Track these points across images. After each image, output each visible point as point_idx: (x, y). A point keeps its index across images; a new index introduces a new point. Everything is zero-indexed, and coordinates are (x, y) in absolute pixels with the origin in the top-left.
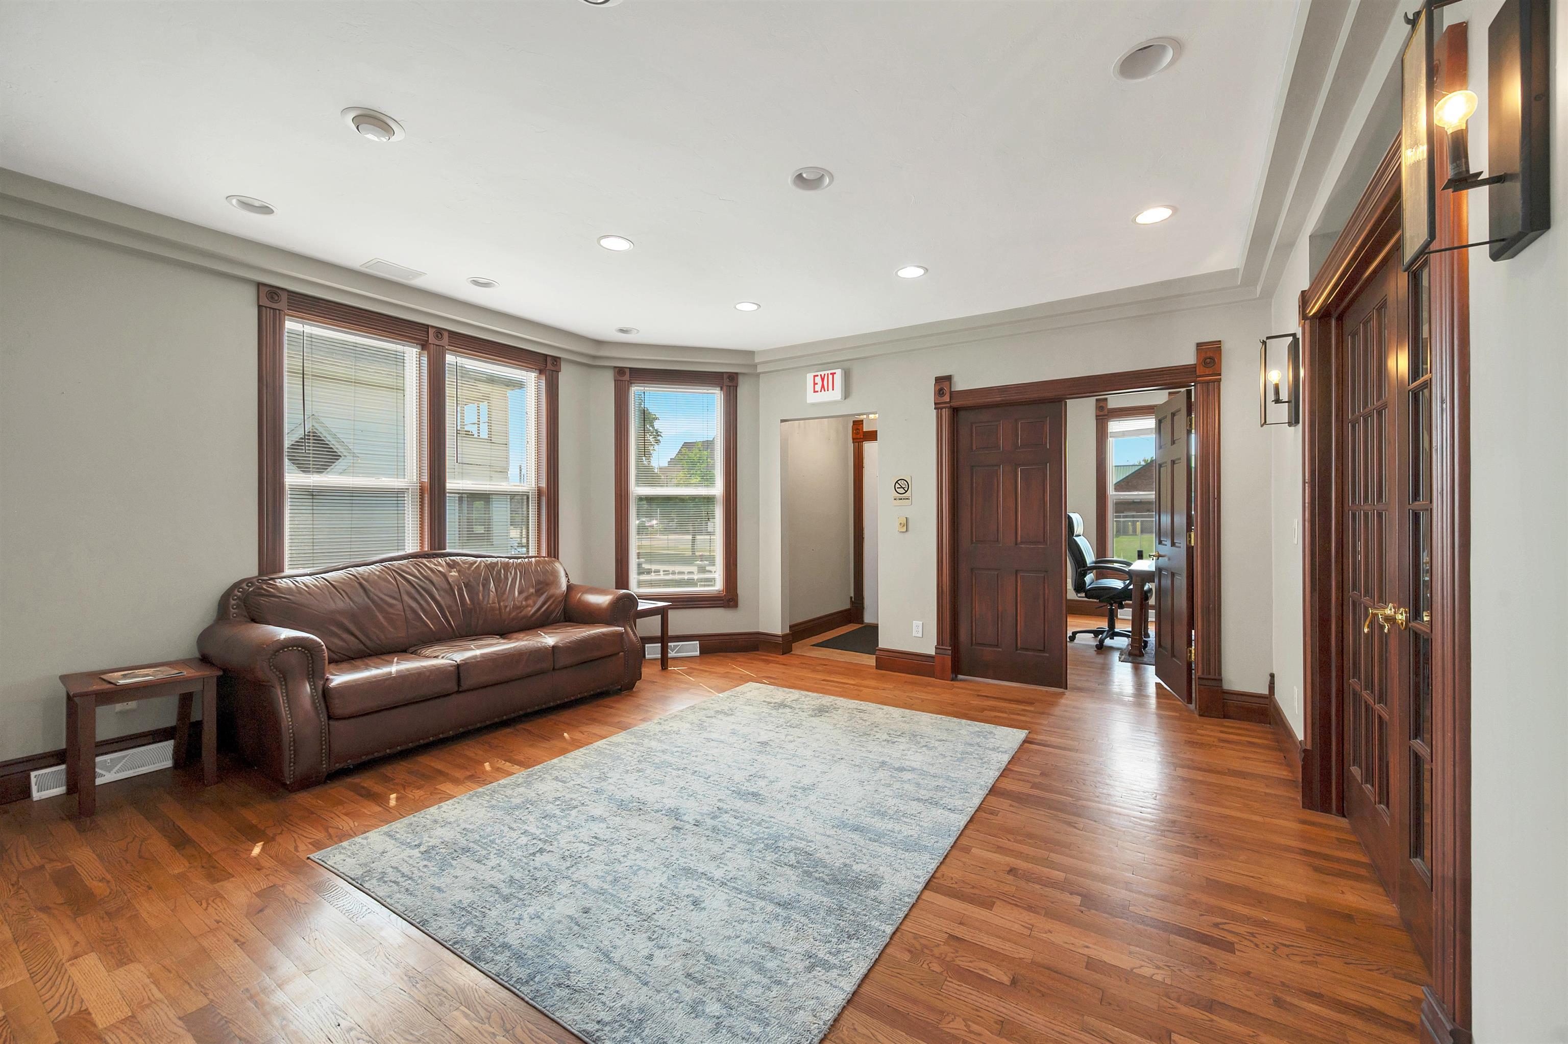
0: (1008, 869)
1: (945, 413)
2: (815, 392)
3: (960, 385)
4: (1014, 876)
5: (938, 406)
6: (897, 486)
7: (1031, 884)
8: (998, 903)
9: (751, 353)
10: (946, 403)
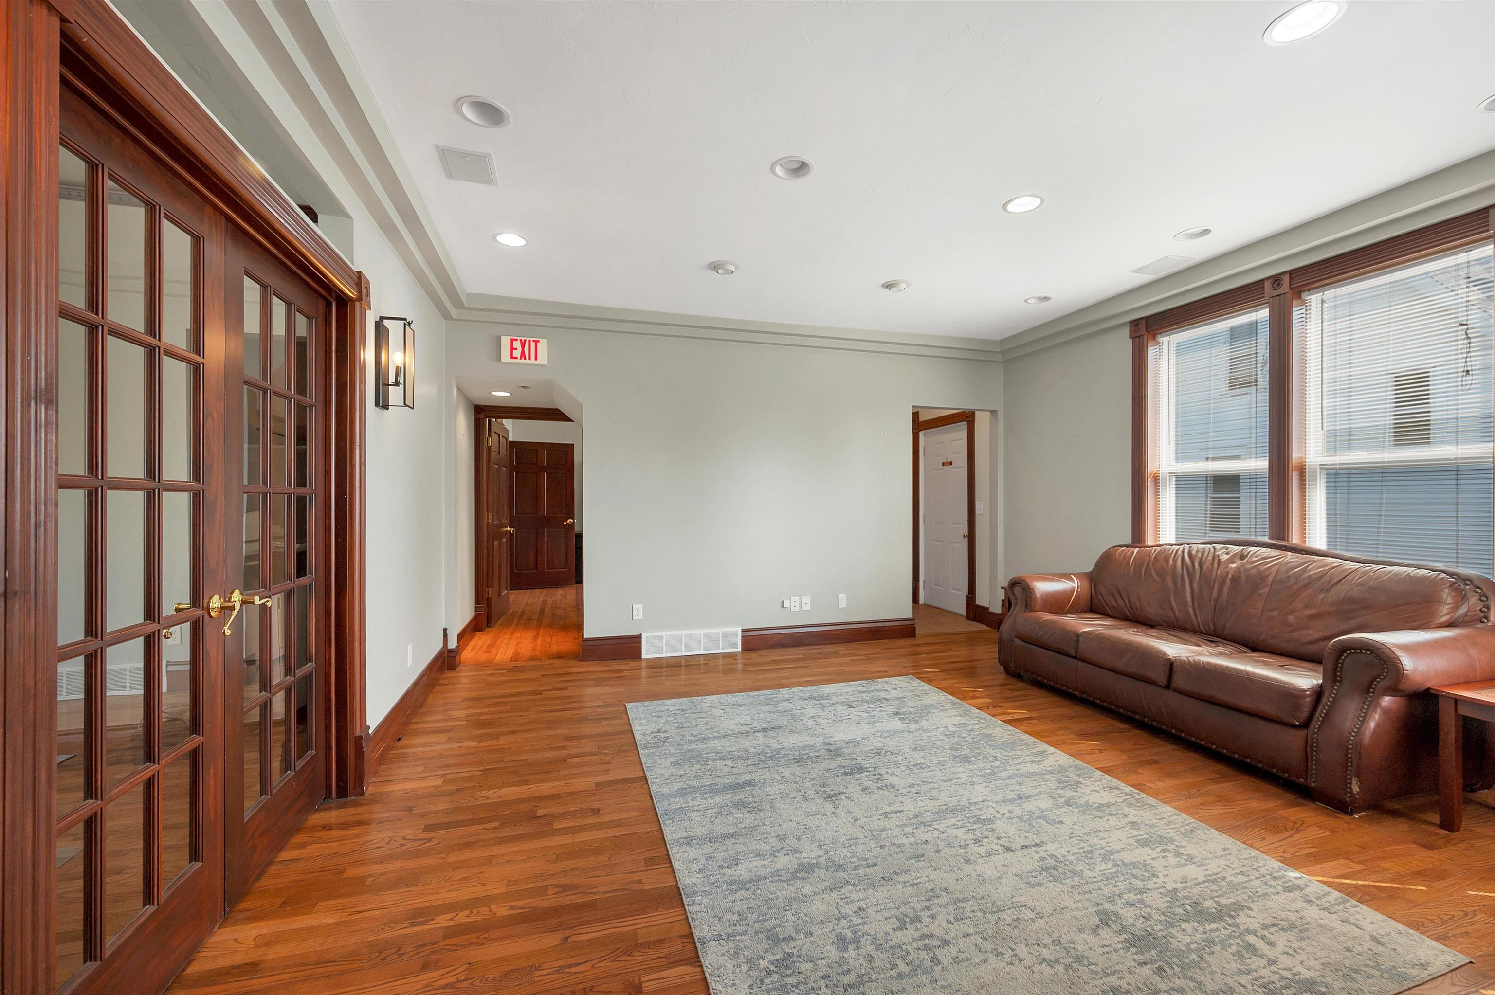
0: (601, 812)
4: (593, 809)
7: (578, 808)
8: (594, 788)
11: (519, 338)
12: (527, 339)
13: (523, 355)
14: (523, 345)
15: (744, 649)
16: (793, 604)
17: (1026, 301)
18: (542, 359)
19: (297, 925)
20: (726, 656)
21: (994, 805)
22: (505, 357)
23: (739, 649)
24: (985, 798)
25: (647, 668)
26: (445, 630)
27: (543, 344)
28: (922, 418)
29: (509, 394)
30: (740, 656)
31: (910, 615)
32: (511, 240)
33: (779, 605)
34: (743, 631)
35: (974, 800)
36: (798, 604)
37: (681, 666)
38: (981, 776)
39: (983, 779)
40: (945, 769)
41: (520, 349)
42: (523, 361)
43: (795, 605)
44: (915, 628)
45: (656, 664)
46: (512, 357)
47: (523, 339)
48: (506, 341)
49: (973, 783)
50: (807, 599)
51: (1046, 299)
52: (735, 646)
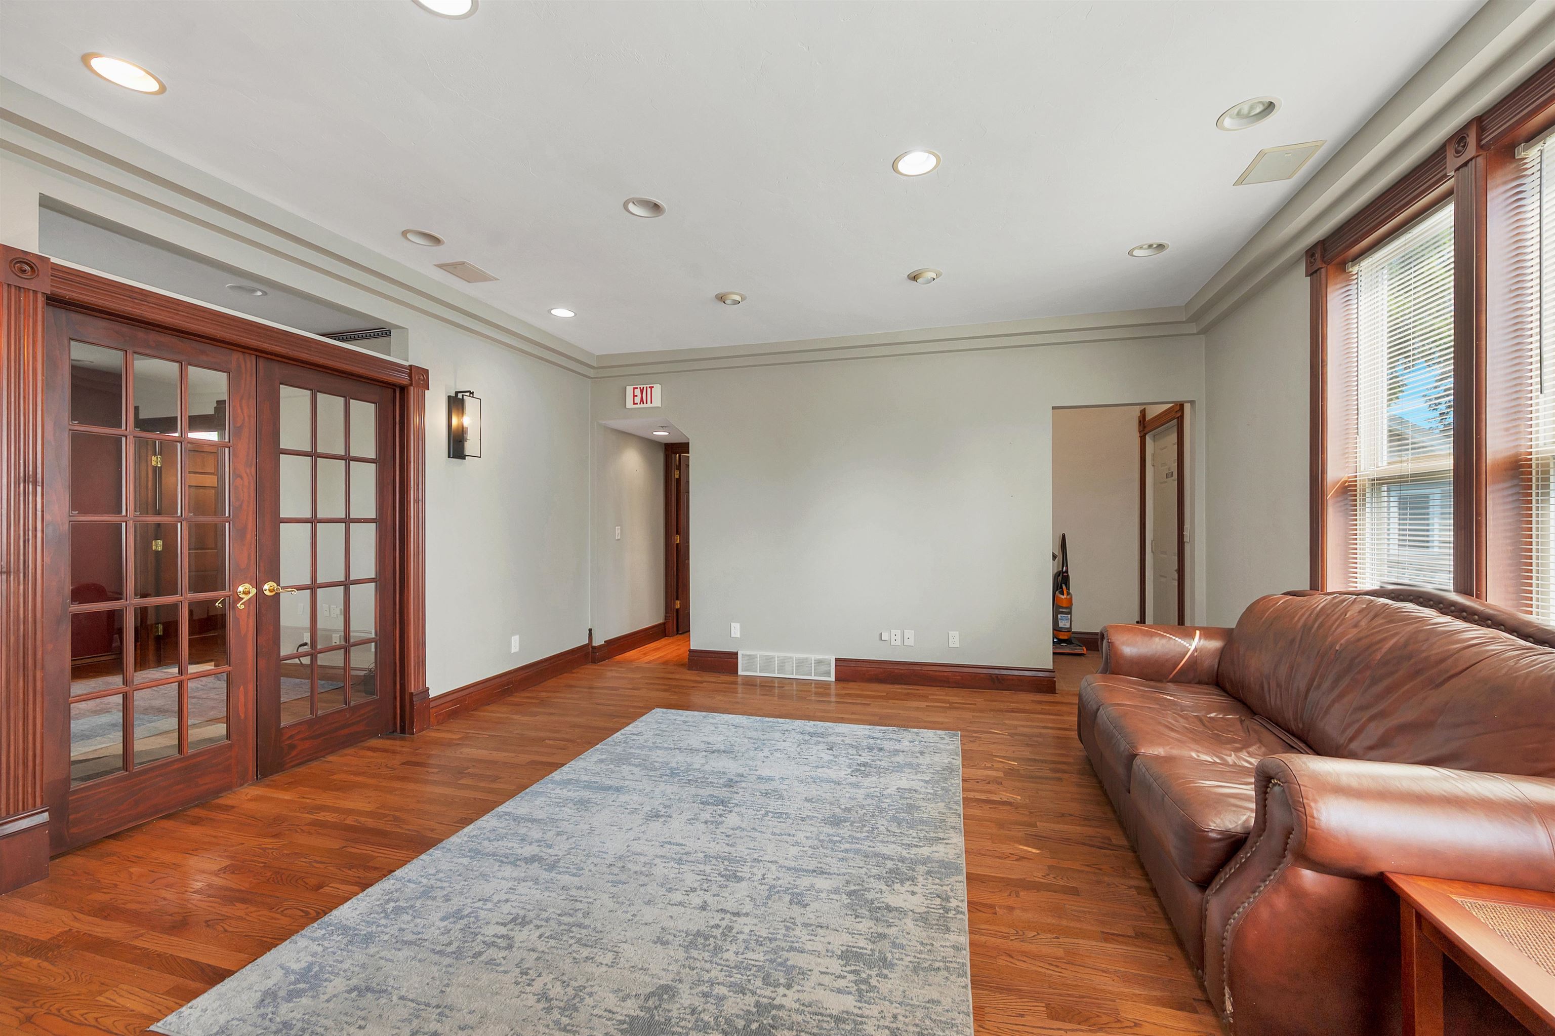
11: (638, 387)
12: (645, 386)
13: (642, 400)
14: (642, 391)
15: (838, 679)
16: (893, 637)
17: (1130, 253)
18: (657, 402)
19: (275, 795)
20: (819, 684)
22: (630, 404)
23: (833, 678)
25: (743, 684)
26: (590, 630)
27: (657, 389)
28: (1150, 416)
29: (667, 434)
30: (833, 686)
31: (1050, 666)
32: (562, 313)
33: (878, 637)
34: (837, 660)
36: (899, 638)
37: (756, 686)
41: (639, 396)
42: (642, 406)
43: (895, 638)
44: (1055, 682)
45: (751, 683)
46: (634, 404)
47: (642, 387)
48: (629, 390)
50: (909, 633)
51: (1161, 247)
52: (829, 674)
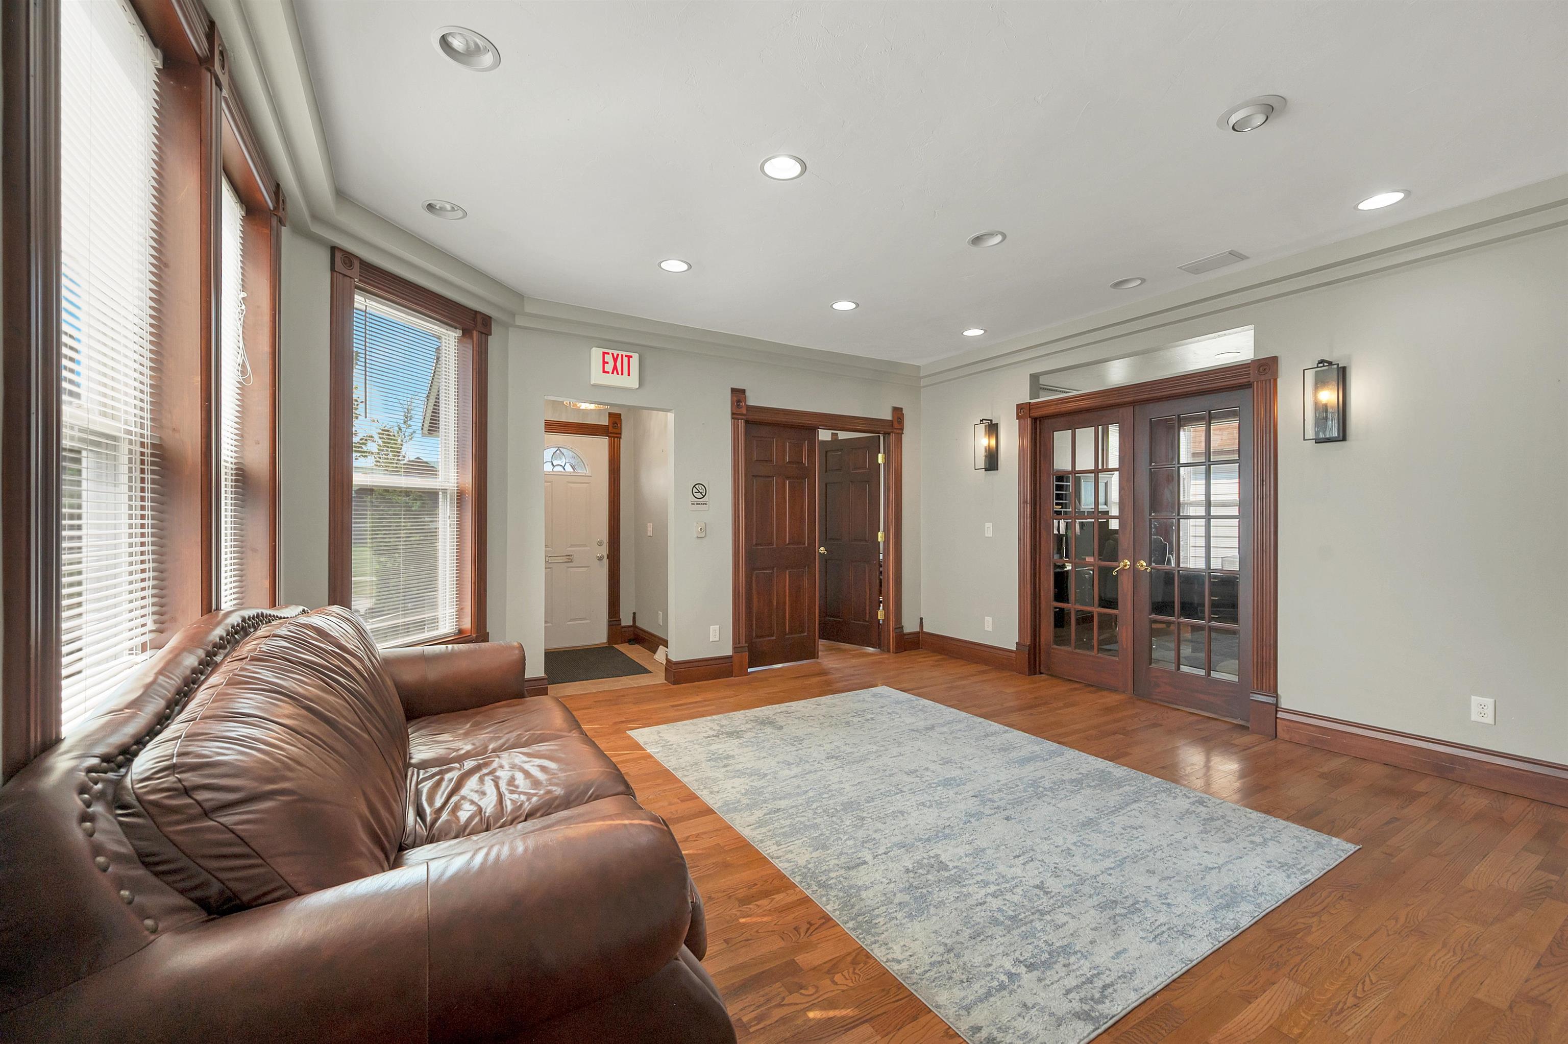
1: (741, 424)
2: (604, 372)
3: (753, 400)
5: (735, 416)
6: (695, 490)
9: (519, 296)
10: (742, 414)
21: (824, 768)
24: (831, 772)
35: (840, 770)
38: (832, 791)
39: (831, 788)
40: (866, 793)
49: (841, 782)
